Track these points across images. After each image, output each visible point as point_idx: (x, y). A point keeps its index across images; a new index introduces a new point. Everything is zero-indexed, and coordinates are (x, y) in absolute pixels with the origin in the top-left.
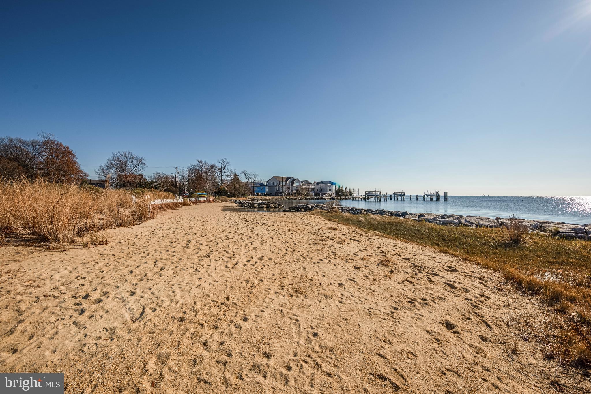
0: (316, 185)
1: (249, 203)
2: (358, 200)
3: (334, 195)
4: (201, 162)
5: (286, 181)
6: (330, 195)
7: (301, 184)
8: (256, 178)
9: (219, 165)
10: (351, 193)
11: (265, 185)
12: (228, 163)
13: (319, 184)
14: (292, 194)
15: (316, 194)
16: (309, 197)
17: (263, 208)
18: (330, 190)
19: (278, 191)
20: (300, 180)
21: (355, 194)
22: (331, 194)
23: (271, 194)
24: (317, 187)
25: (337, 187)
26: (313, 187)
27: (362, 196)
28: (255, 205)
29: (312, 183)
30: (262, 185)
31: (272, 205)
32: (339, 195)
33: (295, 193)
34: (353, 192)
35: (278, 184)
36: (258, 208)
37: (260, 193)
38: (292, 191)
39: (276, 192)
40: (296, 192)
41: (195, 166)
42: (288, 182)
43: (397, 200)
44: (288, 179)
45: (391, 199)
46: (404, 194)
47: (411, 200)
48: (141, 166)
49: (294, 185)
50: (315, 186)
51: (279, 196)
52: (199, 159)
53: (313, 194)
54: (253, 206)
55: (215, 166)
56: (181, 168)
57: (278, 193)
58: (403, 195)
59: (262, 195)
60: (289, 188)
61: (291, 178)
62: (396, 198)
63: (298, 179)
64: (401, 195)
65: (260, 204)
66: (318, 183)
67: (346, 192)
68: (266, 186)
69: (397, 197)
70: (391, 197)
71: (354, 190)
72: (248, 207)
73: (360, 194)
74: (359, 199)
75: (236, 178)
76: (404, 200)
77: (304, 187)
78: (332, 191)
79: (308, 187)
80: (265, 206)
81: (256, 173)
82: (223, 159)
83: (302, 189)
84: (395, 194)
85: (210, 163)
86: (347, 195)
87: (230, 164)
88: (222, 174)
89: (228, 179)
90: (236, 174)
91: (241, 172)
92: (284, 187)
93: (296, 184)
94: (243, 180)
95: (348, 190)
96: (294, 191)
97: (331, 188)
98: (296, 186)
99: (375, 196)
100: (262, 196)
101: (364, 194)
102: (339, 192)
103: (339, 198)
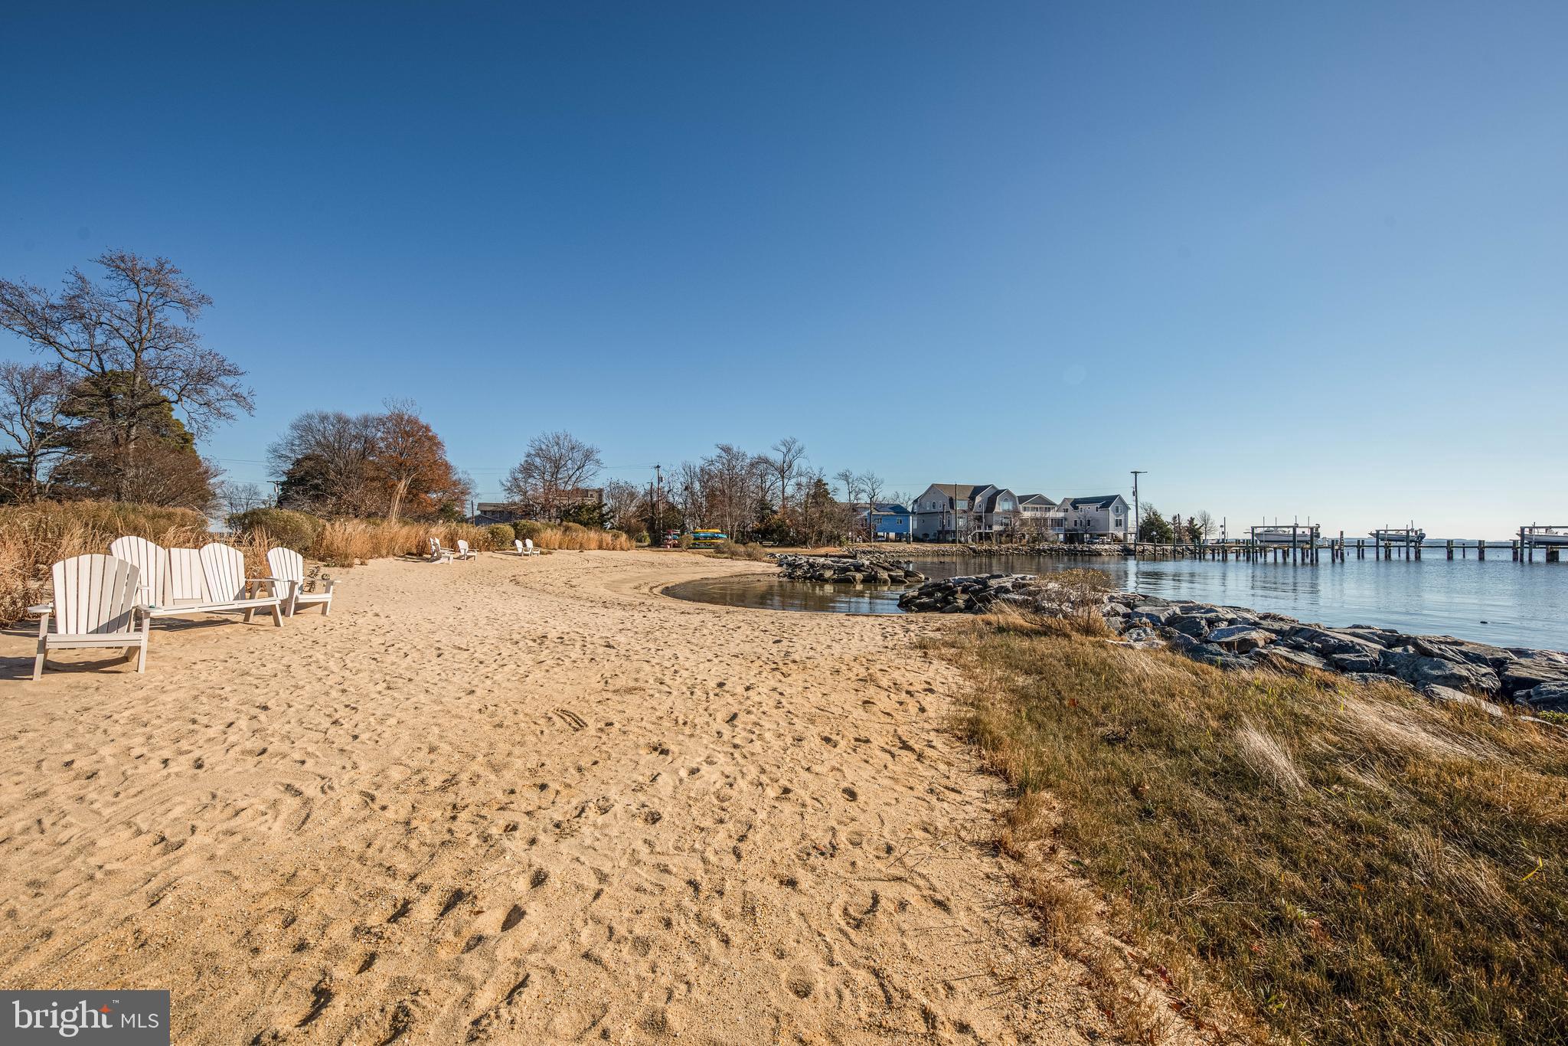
0: (1070, 508)
1: (812, 566)
2: (1225, 560)
3: (1131, 538)
4: (727, 450)
5: (972, 498)
6: (1116, 540)
7: (1021, 507)
8: (877, 491)
9: (777, 457)
10: (1194, 533)
11: (910, 509)
12: (800, 451)
13: (1080, 506)
14: (988, 537)
15: (1071, 538)
16: (1044, 546)
17: (850, 581)
18: (1118, 523)
19: (947, 528)
20: (1017, 493)
21: (1211, 537)
22: (1121, 535)
23: (926, 535)
24: (1073, 515)
25: (1143, 515)
26: (1061, 515)
27: (1238, 541)
28: (828, 574)
29: (1058, 503)
30: (899, 510)
31: (885, 575)
32: (1151, 540)
33: (1000, 534)
34: (1202, 530)
35: (947, 508)
36: (836, 582)
37: (892, 535)
38: (990, 527)
39: (940, 532)
40: (1005, 531)
41: (712, 463)
42: (978, 499)
43: (1388, 557)
44: (977, 490)
45: (1361, 556)
46: (1422, 536)
47: (1450, 558)
48: (590, 467)
49: (997, 510)
50: (1066, 511)
51: (948, 542)
52: (725, 442)
53: (1061, 537)
54: (821, 575)
55: (766, 461)
56: (667, 468)
57: (948, 532)
58: (1414, 542)
59: (899, 538)
60: (979, 519)
61: (985, 487)
62: (1382, 551)
63: (1008, 492)
64: (1406, 539)
65: (847, 569)
66: (1075, 503)
67: (1178, 530)
68: (913, 513)
69: (1387, 548)
70: (1360, 546)
71: (1205, 522)
72: (805, 578)
73: (1232, 536)
74: (1225, 552)
75: (819, 492)
76: (1418, 557)
77: (1027, 515)
78: (1126, 528)
79: (1038, 514)
80: (859, 576)
81: (878, 476)
82: (788, 439)
83: (1024, 523)
84: (1377, 535)
85: (752, 452)
86: (1180, 540)
87: (805, 452)
88: (786, 481)
89: (801, 496)
90: (819, 481)
91: (835, 474)
92: (965, 515)
93: (1001, 506)
94: (842, 497)
95: (1185, 523)
96: (996, 528)
97: (1122, 518)
98: (1005, 512)
99: (1294, 541)
100: (900, 541)
101: (1249, 537)
102: (1153, 530)
103: (1150, 548)
